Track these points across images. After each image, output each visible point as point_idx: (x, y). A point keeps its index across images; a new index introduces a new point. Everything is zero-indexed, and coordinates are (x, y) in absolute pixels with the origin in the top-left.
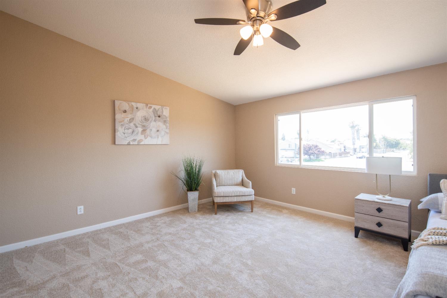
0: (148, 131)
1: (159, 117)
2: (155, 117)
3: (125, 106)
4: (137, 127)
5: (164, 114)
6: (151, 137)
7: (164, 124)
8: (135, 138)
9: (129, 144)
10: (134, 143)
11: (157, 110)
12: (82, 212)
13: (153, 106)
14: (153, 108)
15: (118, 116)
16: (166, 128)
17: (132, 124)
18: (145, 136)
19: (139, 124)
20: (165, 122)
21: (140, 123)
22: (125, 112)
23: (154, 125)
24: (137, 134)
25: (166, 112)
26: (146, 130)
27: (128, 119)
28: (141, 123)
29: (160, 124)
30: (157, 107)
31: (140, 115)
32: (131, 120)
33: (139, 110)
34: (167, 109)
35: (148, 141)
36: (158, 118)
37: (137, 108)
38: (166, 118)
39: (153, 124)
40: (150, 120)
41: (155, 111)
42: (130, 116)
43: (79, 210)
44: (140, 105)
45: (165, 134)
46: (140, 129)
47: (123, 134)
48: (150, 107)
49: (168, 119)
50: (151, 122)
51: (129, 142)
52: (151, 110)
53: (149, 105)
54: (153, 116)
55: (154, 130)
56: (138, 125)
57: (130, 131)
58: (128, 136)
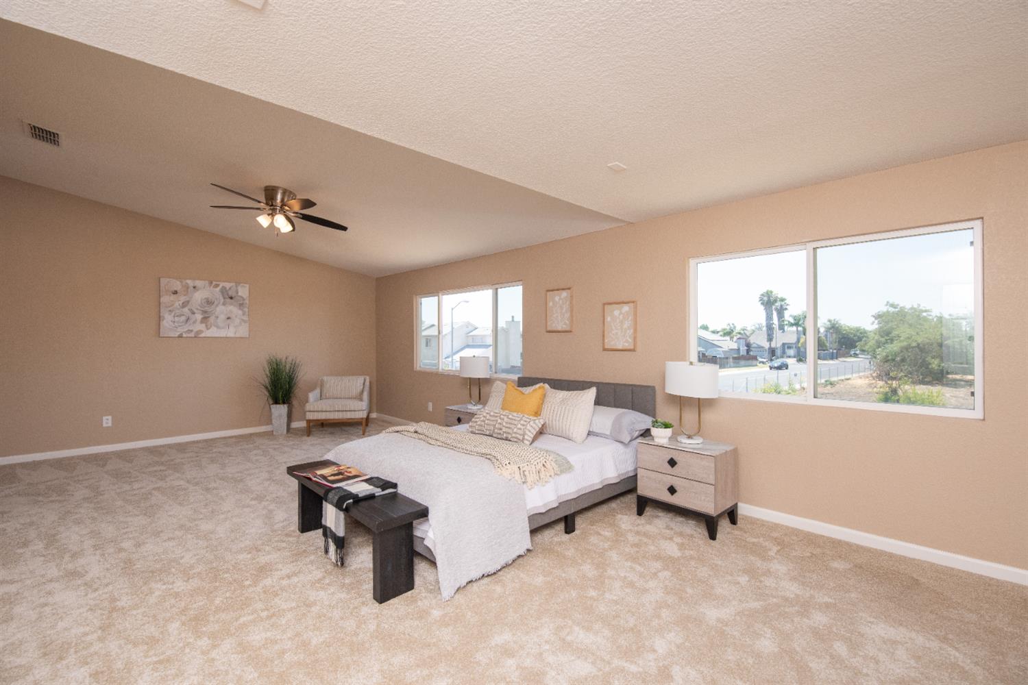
0: (212, 319)
1: (231, 298)
2: (224, 298)
3: (177, 285)
4: (194, 313)
5: (240, 294)
6: (218, 327)
7: (240, 309)
8: (191, 329)
9: (180, 336)
10: (189, 335)
11: (228, 288)
12: (110, 425)
13: (222, 284)
14: (220, 287)
15: (165, 299)
16: (244, 314)
17: (186, 310)
18: (206, 326)
19: (197, 309)
20: (241, 306)
21: (199, 308)
22: (175, 293)
23: (221, 310)
24: (194, 322)
25: (243, 291)
26: (208, 317)
27: (181, 303)
28: (201, 307)
29: (233, 309)
30: (228, 285)
31: (198, 297)
32: (184, 305)
33: (198, 290)
34: (245, 287)
35: (213, 332)
36: (229, 300)
37: (194, 287)
38: (244, 300)
39: (220, 308)
40: (216, 303)
41: (223, 291)
42: (183, 299)
43: (104, 421)
44: (198, 283)
45: (240, 322)
46: (199, 317)
47: (172, 323)
48: (217, 286)
49: (247, 301)
50: (217, 305)
51: (182, 334)
52: (218, 289)
53: (214, 283)
54: (221, 298)
55: (222, 317)
56: (195, 311)
57: (183, 318)
58: (180, 326)
